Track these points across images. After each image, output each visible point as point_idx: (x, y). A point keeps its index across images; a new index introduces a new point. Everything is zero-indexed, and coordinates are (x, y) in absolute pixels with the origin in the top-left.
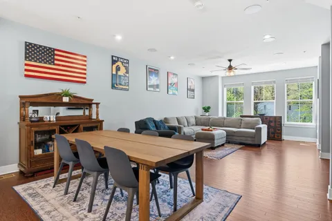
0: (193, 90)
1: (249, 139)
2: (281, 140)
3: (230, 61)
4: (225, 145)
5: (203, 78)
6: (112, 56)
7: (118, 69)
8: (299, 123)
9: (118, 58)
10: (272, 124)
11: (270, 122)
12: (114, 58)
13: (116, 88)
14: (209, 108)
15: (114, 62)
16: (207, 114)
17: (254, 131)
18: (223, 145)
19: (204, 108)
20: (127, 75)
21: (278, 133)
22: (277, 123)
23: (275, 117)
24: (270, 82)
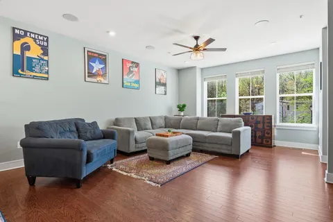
0: (164, 85)
1: (224, 147)
2: (271, 147)
3: (197, 38)
4: (192, 156)
5: (179, 71)
6: (14, 29)
7: (25, 48)
8: (295, 124)
9: (26, 32)
10: (260, 126)
11: (257, 123)
12: (17, 31)
13: (21, 76)
14: (184, 106)
15: (16, 37)
16: (182, 114)
17: (230, 135)
18: (188, 155)
19: (178, 107)
20: (46, 58)
21: (267, 138)
22: (266, 124)
23: (264, 117)
24: (258, 72)
